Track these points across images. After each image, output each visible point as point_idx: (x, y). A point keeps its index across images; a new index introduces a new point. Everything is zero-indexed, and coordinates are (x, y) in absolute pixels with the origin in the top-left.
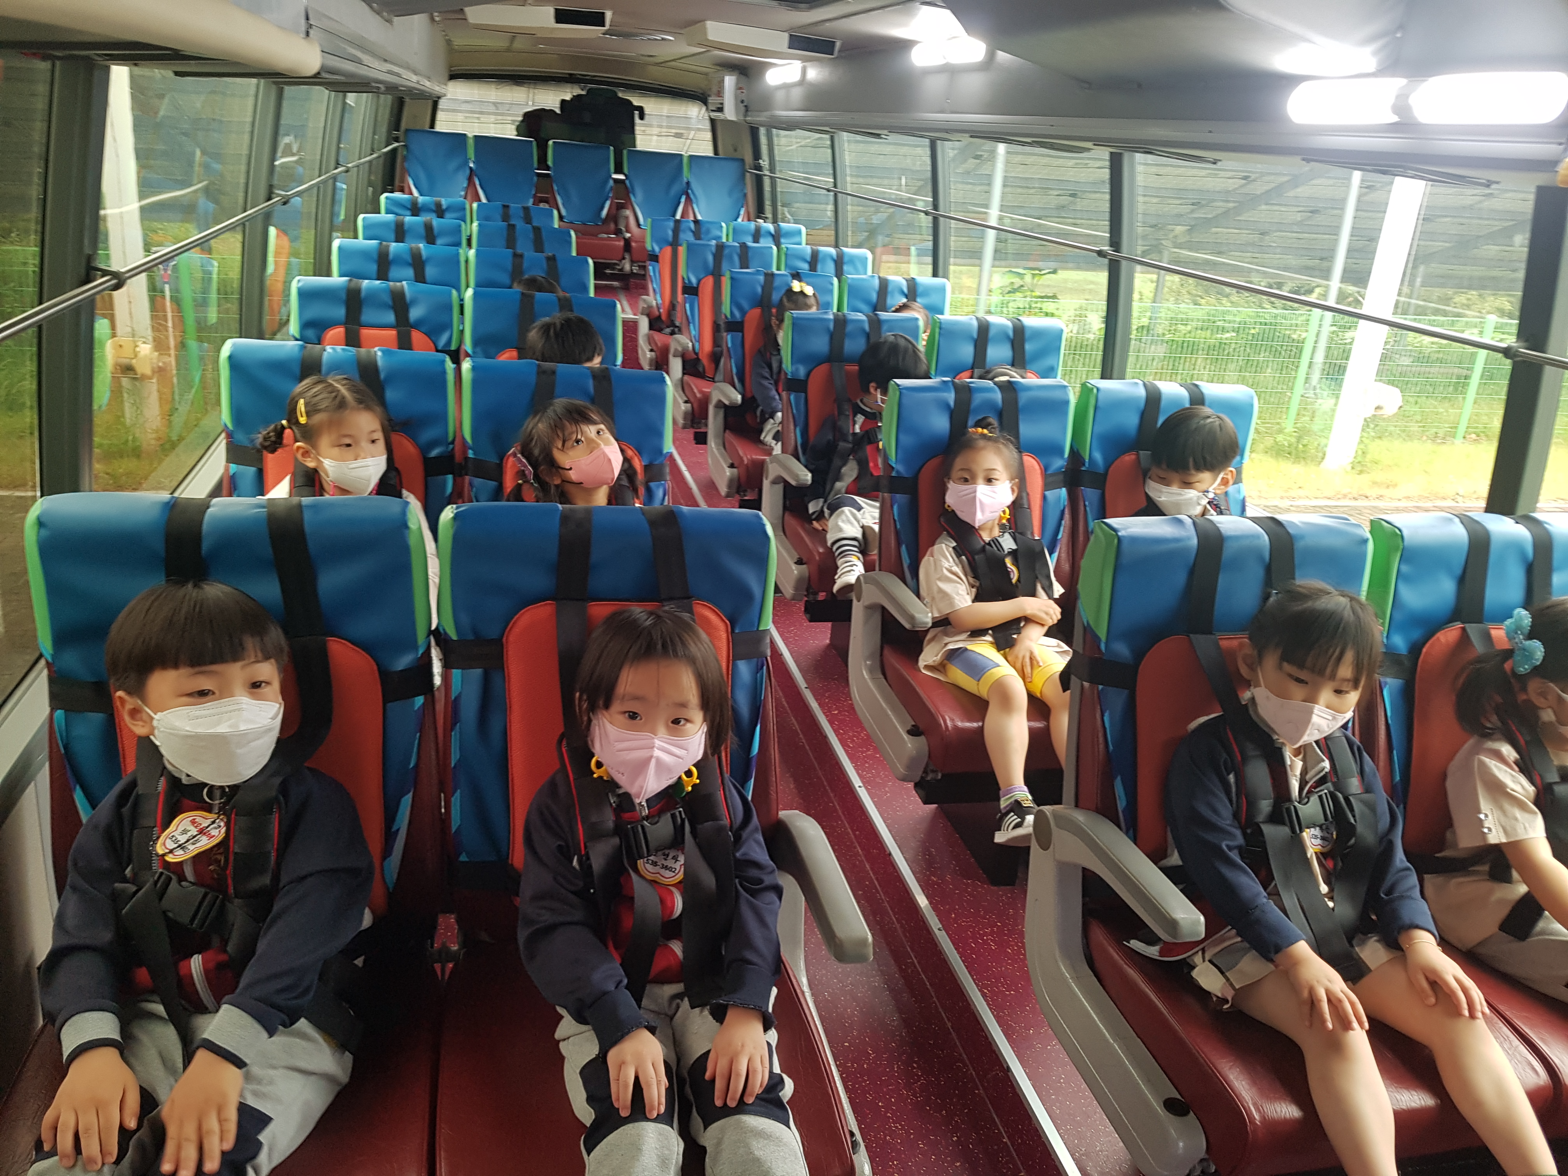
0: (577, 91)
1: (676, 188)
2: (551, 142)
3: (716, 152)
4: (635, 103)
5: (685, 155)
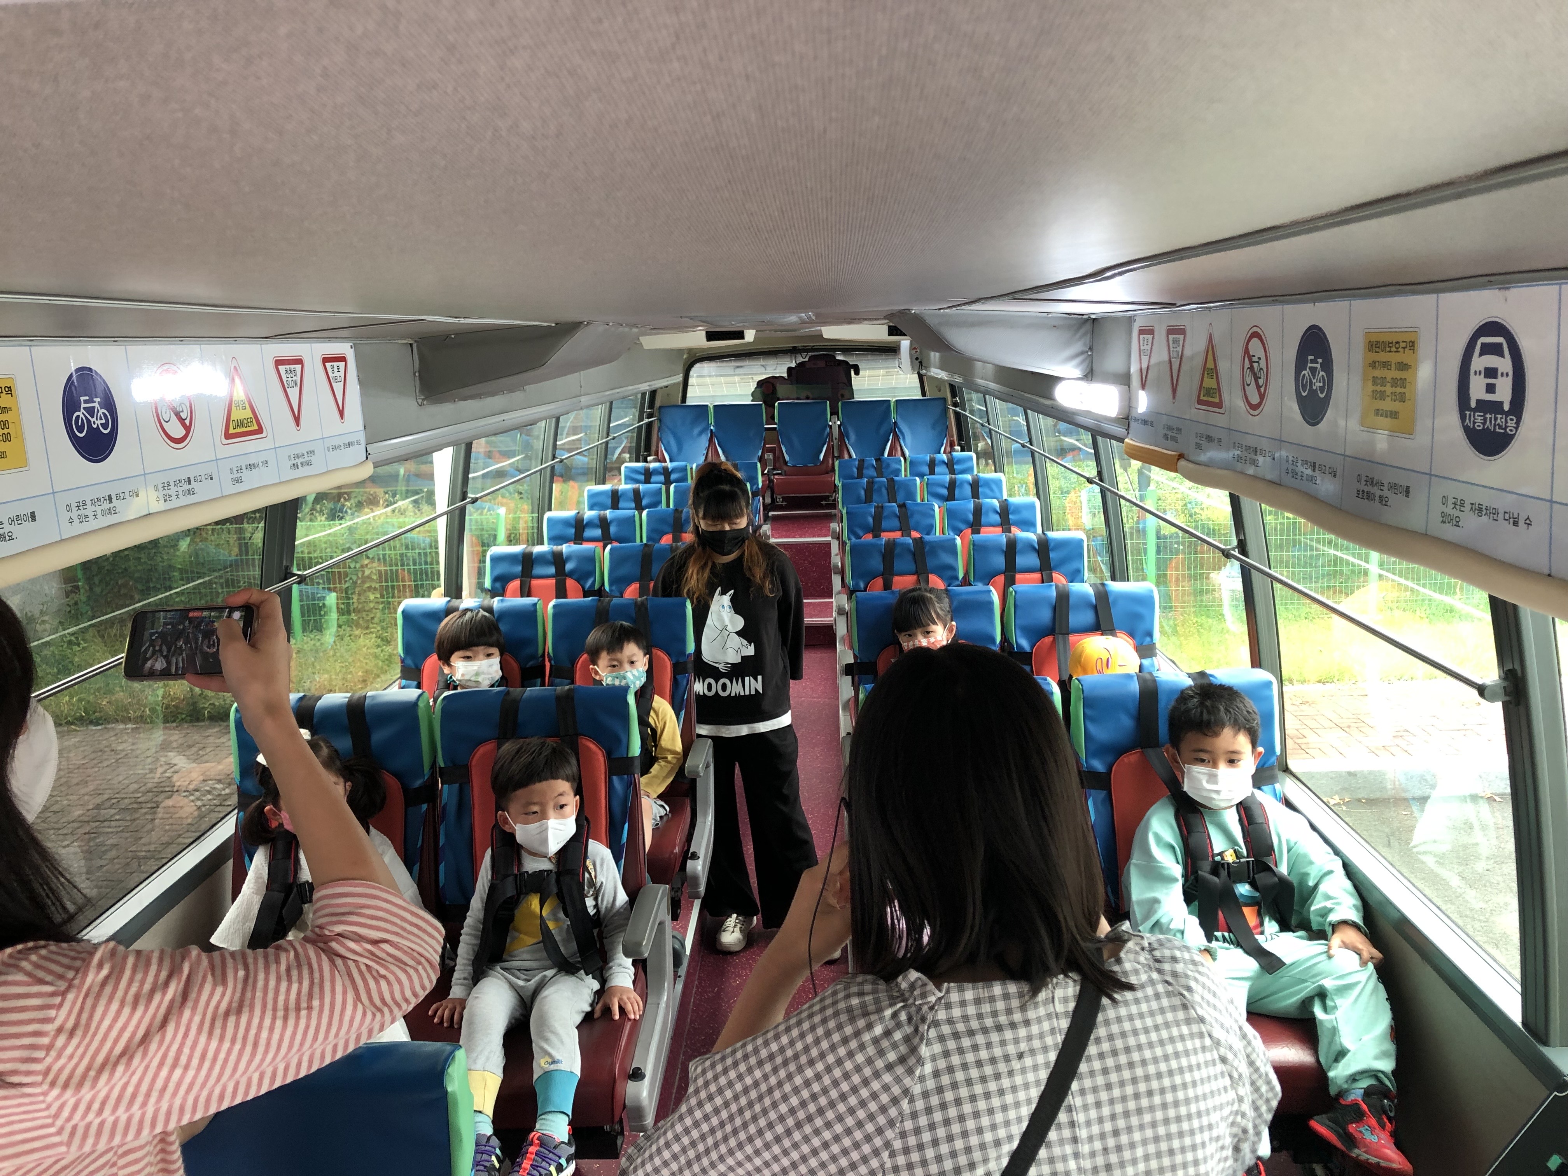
1: (884, 429)
2: (776, 404)
3: (924, 393)
4: (851, 362)
5: (893, 400)
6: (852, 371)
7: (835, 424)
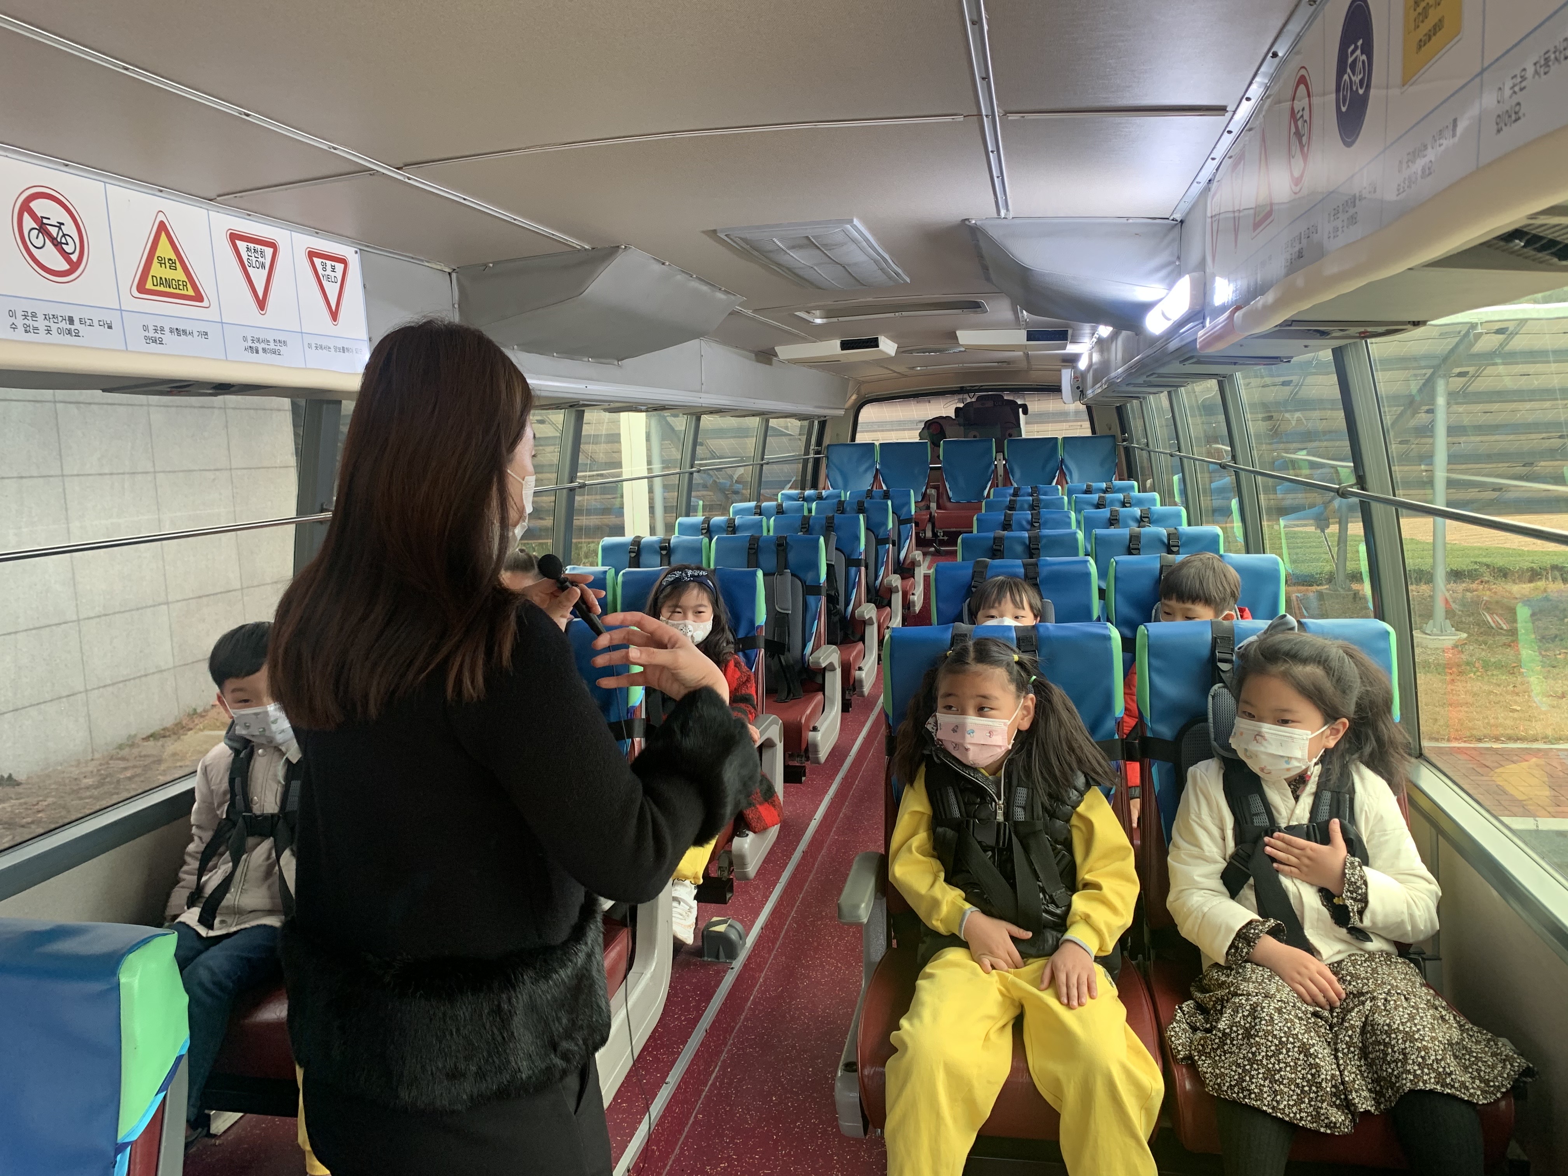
0: (969, 399)
2: (942, 442)
3: (1093, 432)
4: (1019, 402)
5: (1060, 437)
6: (1020, 410)
7: (1000, 463)
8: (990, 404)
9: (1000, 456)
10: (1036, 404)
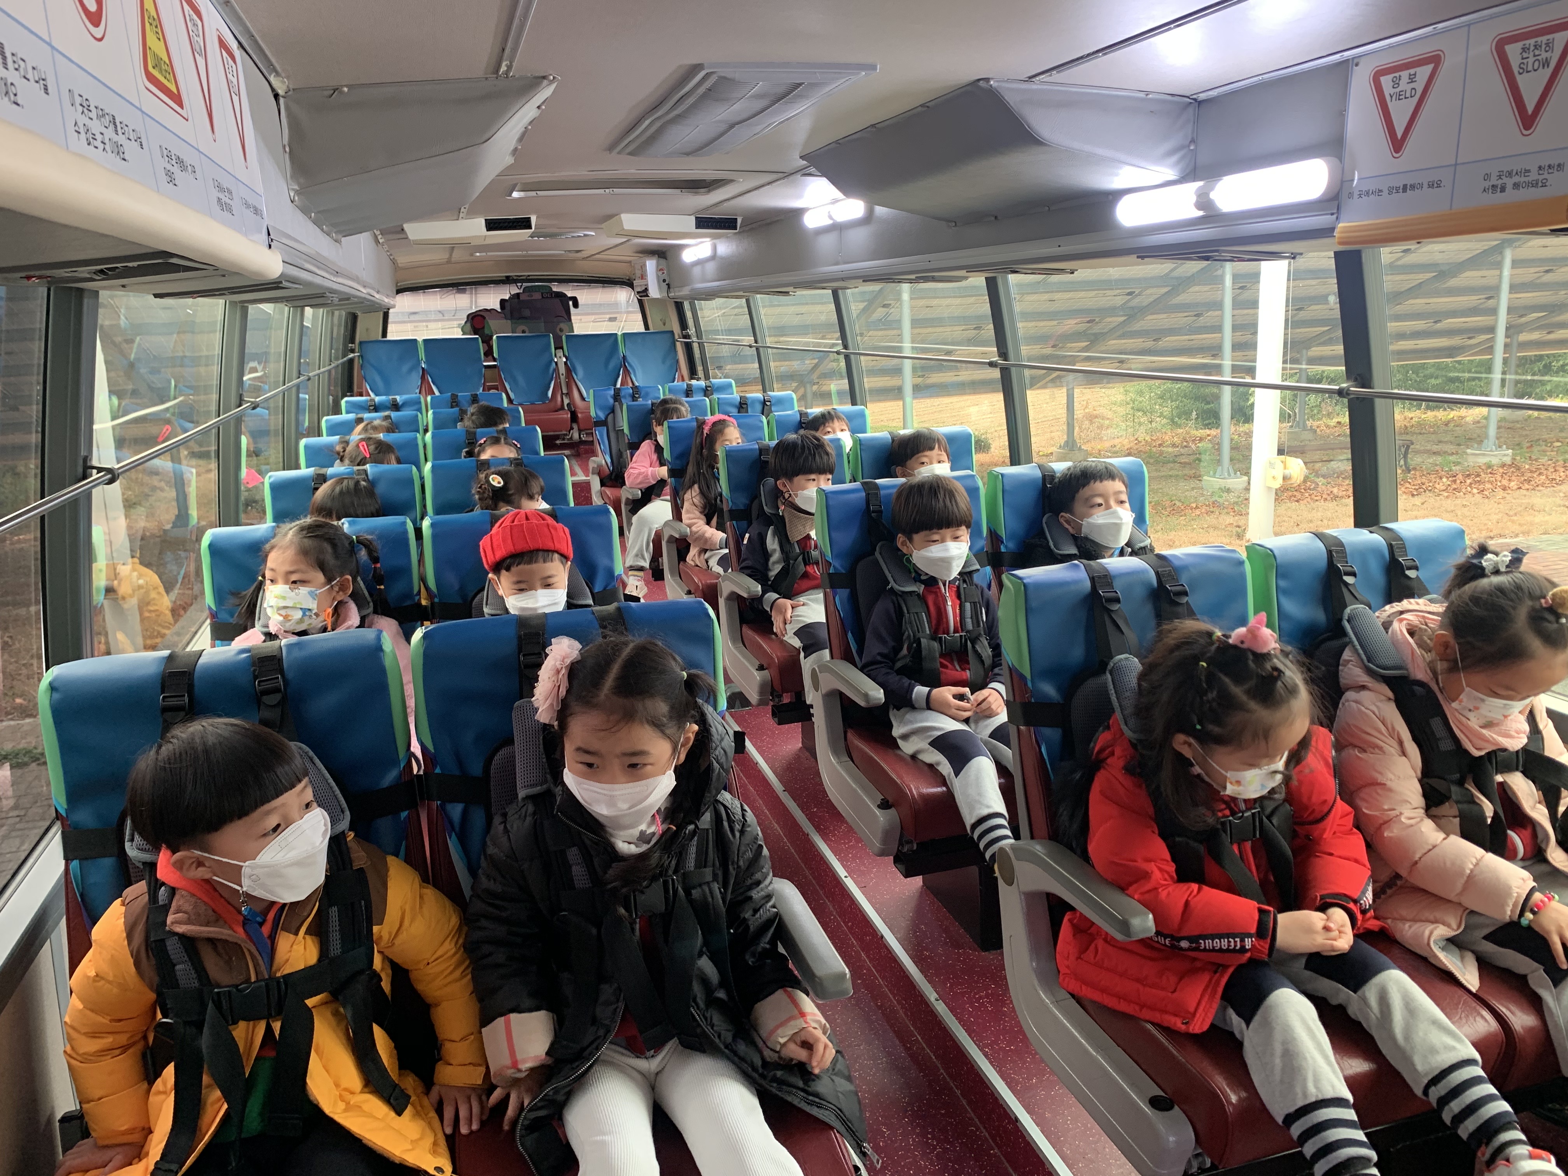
0: (515, 290)
1: (614, 363)
3: (647, 327)
4: (570, 294)
5: (619, 333)
6: (571, 303)
7: (561, 360)
8: (537, 296)
9: (560, 353)
10: (585, 296)
